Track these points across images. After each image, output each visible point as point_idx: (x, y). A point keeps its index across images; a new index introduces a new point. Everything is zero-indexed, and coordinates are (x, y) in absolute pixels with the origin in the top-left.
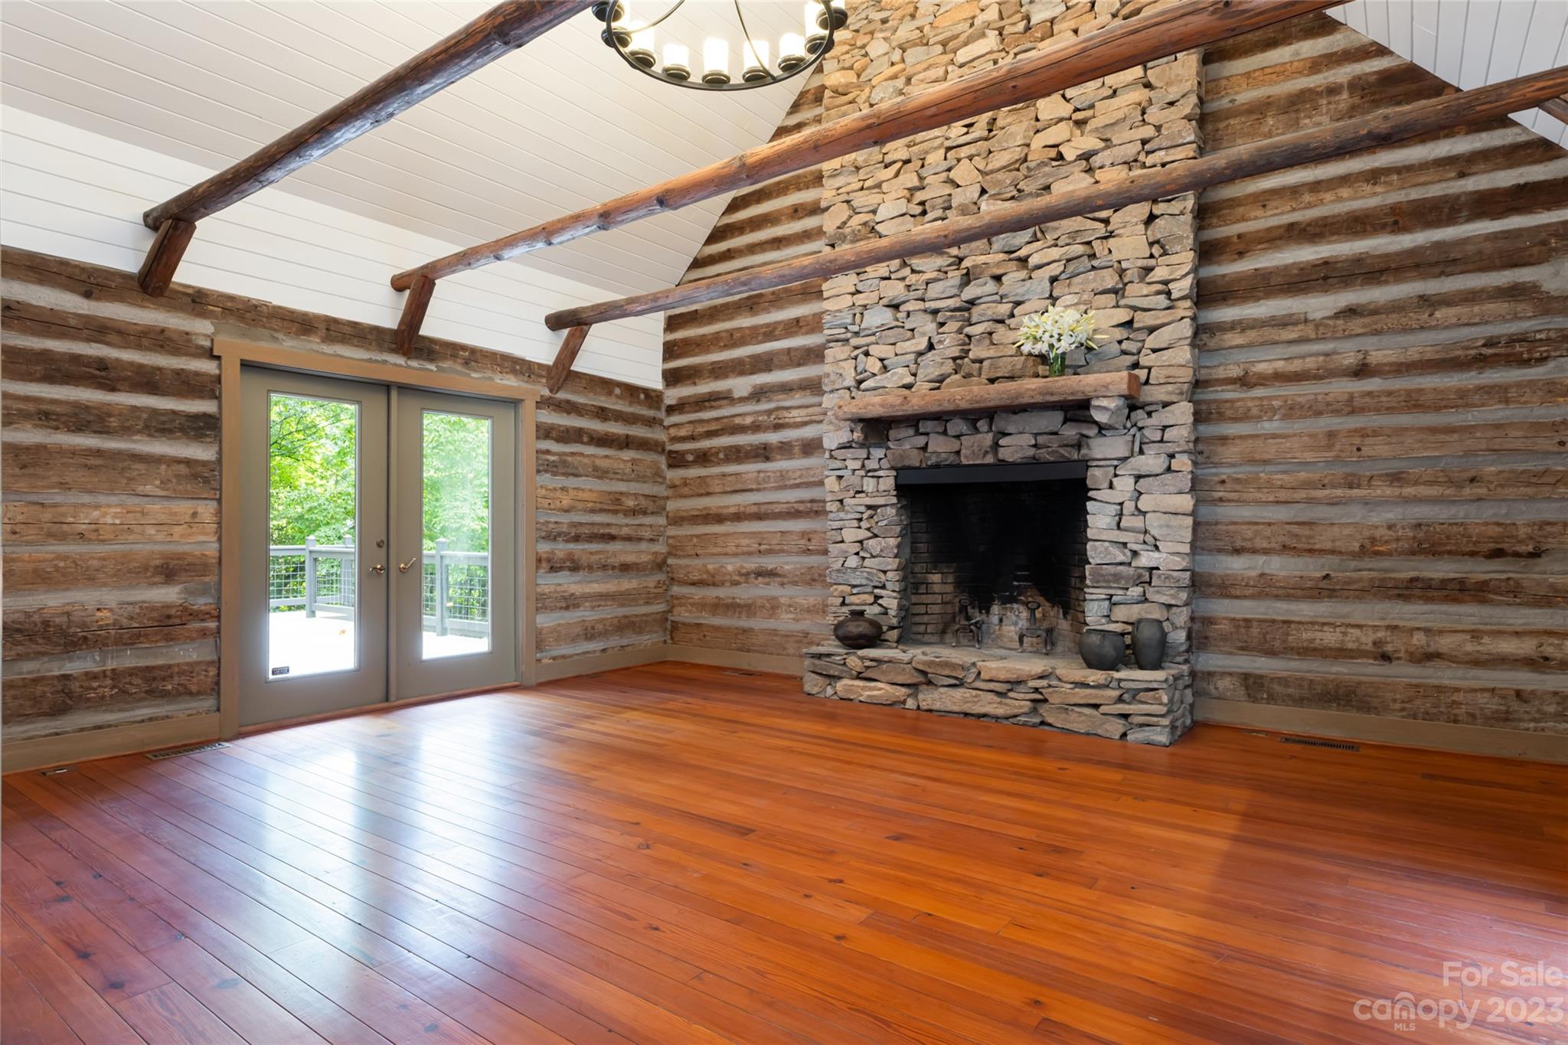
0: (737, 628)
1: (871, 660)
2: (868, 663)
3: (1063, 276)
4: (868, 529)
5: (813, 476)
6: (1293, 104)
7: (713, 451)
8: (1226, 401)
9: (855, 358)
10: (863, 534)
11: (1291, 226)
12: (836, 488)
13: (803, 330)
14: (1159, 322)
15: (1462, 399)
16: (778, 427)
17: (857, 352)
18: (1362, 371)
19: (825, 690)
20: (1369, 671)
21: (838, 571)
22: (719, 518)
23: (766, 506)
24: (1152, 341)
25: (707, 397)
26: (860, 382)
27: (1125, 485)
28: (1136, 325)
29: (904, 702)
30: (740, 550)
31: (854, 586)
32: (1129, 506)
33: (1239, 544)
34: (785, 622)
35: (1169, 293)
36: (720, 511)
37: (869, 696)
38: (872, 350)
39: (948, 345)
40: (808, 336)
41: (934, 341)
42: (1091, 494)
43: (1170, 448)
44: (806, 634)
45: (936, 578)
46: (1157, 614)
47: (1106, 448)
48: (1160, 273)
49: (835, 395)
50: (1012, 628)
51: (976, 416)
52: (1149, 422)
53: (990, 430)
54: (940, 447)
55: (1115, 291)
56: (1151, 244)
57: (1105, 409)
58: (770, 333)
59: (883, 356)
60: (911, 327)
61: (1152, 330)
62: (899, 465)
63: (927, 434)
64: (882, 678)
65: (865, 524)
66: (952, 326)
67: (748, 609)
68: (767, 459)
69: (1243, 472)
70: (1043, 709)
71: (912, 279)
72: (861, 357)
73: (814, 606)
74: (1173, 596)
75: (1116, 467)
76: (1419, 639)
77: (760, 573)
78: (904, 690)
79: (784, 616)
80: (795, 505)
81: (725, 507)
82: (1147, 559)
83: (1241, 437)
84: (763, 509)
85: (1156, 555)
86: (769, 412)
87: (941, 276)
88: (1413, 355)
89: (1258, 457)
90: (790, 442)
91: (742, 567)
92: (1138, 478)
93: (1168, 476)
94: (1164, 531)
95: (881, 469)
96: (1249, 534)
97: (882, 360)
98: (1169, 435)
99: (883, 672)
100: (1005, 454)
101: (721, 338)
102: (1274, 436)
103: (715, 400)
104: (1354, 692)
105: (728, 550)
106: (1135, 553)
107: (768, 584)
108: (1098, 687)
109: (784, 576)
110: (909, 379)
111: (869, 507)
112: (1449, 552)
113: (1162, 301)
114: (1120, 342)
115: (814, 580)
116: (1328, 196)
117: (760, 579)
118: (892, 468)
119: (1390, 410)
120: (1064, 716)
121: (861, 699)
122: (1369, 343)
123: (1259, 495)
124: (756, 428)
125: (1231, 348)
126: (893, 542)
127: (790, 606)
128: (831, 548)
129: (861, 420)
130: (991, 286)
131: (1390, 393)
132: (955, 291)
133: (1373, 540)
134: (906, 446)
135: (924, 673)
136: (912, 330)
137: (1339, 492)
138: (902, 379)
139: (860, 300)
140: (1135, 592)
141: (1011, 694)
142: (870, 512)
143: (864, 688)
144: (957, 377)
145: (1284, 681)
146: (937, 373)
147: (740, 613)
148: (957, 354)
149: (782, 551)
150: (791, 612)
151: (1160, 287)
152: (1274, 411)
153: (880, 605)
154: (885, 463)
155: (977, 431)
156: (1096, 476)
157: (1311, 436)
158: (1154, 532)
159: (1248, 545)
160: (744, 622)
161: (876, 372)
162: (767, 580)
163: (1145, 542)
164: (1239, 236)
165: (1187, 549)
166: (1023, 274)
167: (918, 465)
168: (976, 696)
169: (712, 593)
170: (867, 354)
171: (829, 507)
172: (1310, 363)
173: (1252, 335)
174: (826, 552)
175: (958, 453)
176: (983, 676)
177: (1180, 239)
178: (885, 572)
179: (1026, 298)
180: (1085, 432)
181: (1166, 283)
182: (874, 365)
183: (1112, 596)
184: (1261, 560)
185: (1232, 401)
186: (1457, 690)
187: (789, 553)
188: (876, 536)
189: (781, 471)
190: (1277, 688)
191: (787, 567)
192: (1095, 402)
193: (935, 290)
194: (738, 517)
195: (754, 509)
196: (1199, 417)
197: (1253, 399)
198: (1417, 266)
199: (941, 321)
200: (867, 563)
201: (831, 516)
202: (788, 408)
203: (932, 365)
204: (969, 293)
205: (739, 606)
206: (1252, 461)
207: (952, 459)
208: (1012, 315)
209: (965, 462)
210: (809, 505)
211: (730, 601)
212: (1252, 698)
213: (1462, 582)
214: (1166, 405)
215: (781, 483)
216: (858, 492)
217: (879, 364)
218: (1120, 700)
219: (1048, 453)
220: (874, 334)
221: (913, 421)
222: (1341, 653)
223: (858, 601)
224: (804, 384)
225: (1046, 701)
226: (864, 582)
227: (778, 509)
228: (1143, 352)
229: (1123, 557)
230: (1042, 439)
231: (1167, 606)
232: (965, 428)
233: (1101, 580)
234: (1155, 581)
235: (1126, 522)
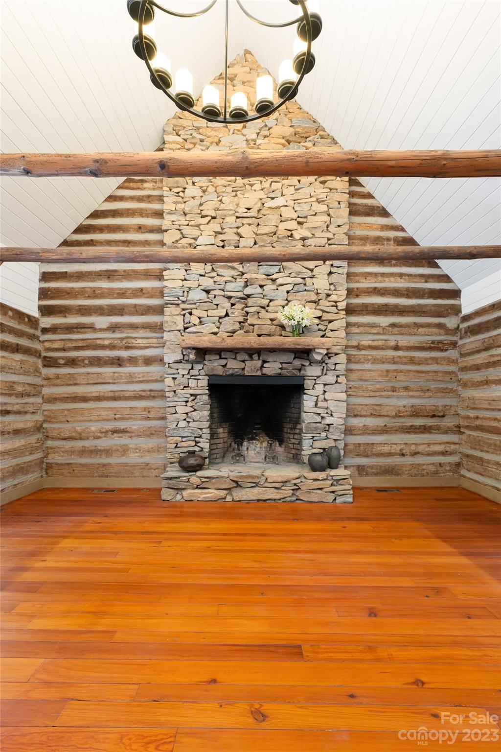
0: (98, 464)
1: (205, 478)
2: (203, 480)
3: (292, 291)
4: (192, 407)
5: (151, 377)
6: (375, 241)
7: (80, 359)
8: (352, 355)
9: (184, 315)
10: (188, 409)
11: (375, 288)
12: (172, 384)
13: (146, 295)
14: (333, 318)
15: (426, 361)
16: (128, 348)
17: (184, 312)
18: (397, 348)
19: (175, 497)
20: (397, 460)
21: (174, 429)
22: (85, 399)
23: (119, 393)
24: (331, 326)
25: (75, 326)
26: (186, 328)
27: (320, 388)
28: (323, 318)
29: (225, 498)
30: (100, 418)
31: (183, 437)
32: (321, 397)
33: (356, 413)
34: (133, 458)
35: (336, 306)
36: (85, 395)
37: (204, 497)
38: (194, 312)
39: (237, 314)
40: (148, 299)
41: (230, 312)
42: (306, 391)
43: (338, 373)
44: (147, 464)
45: (221, 430)
46: (333, 444)
47: (313, 371)
48: (333, 298)
49: (172, 333)
50: (253, 452)
51: (252, 352)
52: (329, 361)
53: (259, 359)
54: (234, 365)
55: (315, 302)
56: (330, 284)
58: (122, 294)
59: (201, 316)
60: (217, 303)
61: (330, 322)
62: (211, 374)
63: (226, 359)
64: (213, 487)
65: (189, 404)
66: (239, 306)
67: (107, 452)
68: (120, 365)
69: (358, 384)
70: (298, 493)
71: (218, 279)
72: (187, 315)
73: (152, 448)
74: (338, 436)
75: (315, 380)
76: (413, 447)
77: (115, 431)
78: (225, 492)
79: (132, 455)
80: (139, 392)
81: (89, 392)
82: (328, 420)
83: (358, 370)
84: (117, 394)
85: (332, 418)
86: (122, 339)
87: (233, 280)
88: (411, 344)
89: (363, 378)
90: (137, 357)
91: (102, 428)
92: (325, 385)
93: (337, 385)
94: (336, 408)
95: (199, 375)
96: (360, 409)
97: (199, 318)
98: (338, 367)
99: (213, 484)
100: (265, 371)
101: (86, 292)
102: (369, 370)
103: (81, 328)
104: (394, 469)
105: (92, 418)
106: (323, 418)
107: (121, 437)
108: (323, 480)
109: (132, 432)
110: (216, 330)
111: (192, 395)
112: (421, 416)
113: (334, 309)
114: (318, 325)
115: (152, 434)
116: (387, 279)
117: (115, 434)
118: (206, 375)
119: (405, 363)
120: (308, 495)
121: (199, 499)
122: (399, 338)
123: (363, 394)
124: (112, 347)
125: (354, 333)
126: (207, 413)
127: (136, 449)
128: (169, 417)
129: (194, 348)
130: (259, 290)
131: (405, 357)
132: (241, 289)
133: (399, 411)
134: (215, 365)
135: (236, 482)
136: (217, 305)
137: (390, 393)
138: (212, 329)
139: (187, 284)
140: (324, 434)
141: (283, 488)
142: (193, 398)
143: (201, 494)
144: (242, 331)
145: (371, 467)
146: (232, 329)
147: (101, 455)
148: (242, 320)
149: (131, 418)
150: (137, 452)
151: (334, 304)
152: (369, 360)
153: (199, 446)
154: (202, 372)
155: (252, 359)
156: (308, 383)
157: (382, 371)
158: (332, 409)
159: (359, 413)
160: (104, 460)
161: (196, 323)
162: (120, 435)
163: (327, 413)
164: (357, 289)
165: (344, 416)
166: (275, 287)
167: (221, 374)
168: (265, 491)
169: (79, 444)
170: (191, 314)
171: (167, 394)
172: (380, 343)
173: (361, 329)
174: (164, 418)
175: (243, 369)
176: (268, 480)
177: (342, 284)
178: (201, 429)
179: (275, 298)
180: (304, 363)
181: (336, 302)
182: (194, 320)
183: (313, 437)
184: (364, 419)
185: (355, 355)
186: (424, 465)
187: (136, 419)
188: (195, 410)
189: (130, 373)
190: (369, 470)
191: (133, 427)
192: (316, 350)
193: (229, 286)
194: (98, 399)
195: (111, 394)
196: (349, 361)
197: (362, 355)
198: (414, 312)
199: (233, 302)
200: (191, 424)
201: (168, 399)
202: (134, 338)
203: (228, 324)
204: (248, 291)
205: (100, 451)
206: (361, 380)
207: (240, 372)
208: (268, 306)
209: (246, 374)
210: (149, 393)
211: (93, 448)
212: (360, 475)
213: (425, 426)
214: (336, 354)
215: (129, 380)
216: (185, 387)
217: (198, 320)
218: (332, 485)
219: (287, 372)
220: (195, 304)
221: (219, 352)
222: (390, 454)
223: (186, 445)
224: (145, 325)
225: (300, 488)
226: (189, 435)
227: (127, 394)
228: (327, 331)
229: (319, 420)
230: (284, 365)
231: (335, 440)
232: (246, 357)
233: (310, 430)
234: (331, 430)
235: (319, 404)
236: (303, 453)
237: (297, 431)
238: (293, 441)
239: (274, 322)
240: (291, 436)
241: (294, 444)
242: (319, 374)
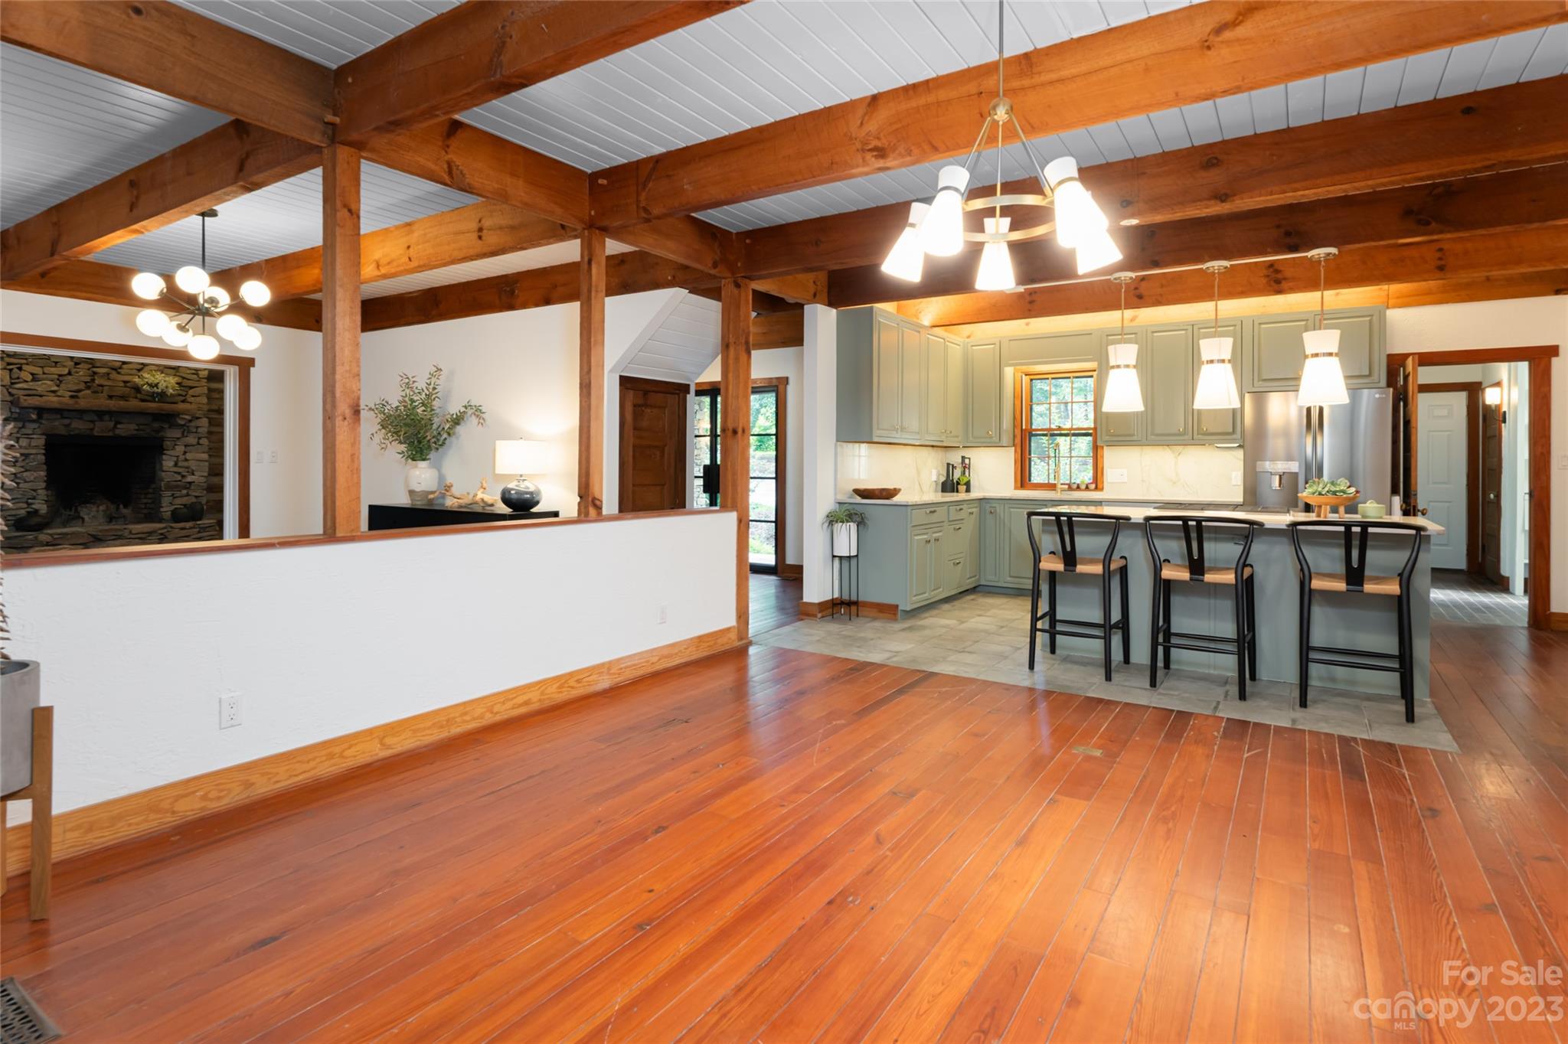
4: (22, 467)
9: (11, 370)
10: (18, 469)
14: (194, 385)
17: (12, 367)
24: (191, 392)
26: (15, 384)
27: (180, 449)
28: (182, 385)
32: (182, 457)
35: (197, 374)
38: (25, 367)
39: (83, 375)
41: (75, 372)
42: (165, 452)
43: (200, 435)
46: (194, 500)
47: (173, 433)
51: (101, 414)
52: (191, 424)
53: (111, 420)
54: (80, 426)
57: (184, 419)
59: (34, 372)
61: (191, 388)
62: (48, 434)
63: (69, 419)
65: (19, 464)
72: (16, 370)
74: (200, 492)
75: (175, 441)
82: (190, 479)
92: (186, 446)
93: (199, 446)
95: (34, 434)
97: (32, 374)
98: (200, 430)
100: (117, 432)
106: (183, 476)
108: (191, 528)
110: (56, 389)
111: (22, 454)
113: (195, 377)
118: (43, 435)
134: (55, 424)
136: (56, 363)
140: (184, 492)
142: (23, 457)
144: (87, 392)
146: (74, 388)
148: (90, 381)
155: (101, 420)
156: (167, 444)
161: (28, 380)
163: (188, 472)
165: (206, 474)
167: (62, 433)
170: (20, 369)
175: (91, 430)
180: (163, 426)
182: (26, 376)
183: (173, 494)
188: (29, 471)
192: (178, 415)
199: (79, 363)
207: (88, 432)
208: (120, 368)
209: (96, 434)
214: (198, 418)
216: (15, 446)
217: (31, 376)
218: (199, 532)
219: (144, 433)
228: (188, 396)
229: (179, 478)
230: (141, 427)
231: (196, 497)
232: (96, 418)
233: (169, 487)
234: (192, 487)
235: (180, 464)
236: (162, 510)
237: (151, 491)
238: (145, 501)
239: (128, 384)
240: (143, 496)
241: (146, 504)
242: (179, 435)
